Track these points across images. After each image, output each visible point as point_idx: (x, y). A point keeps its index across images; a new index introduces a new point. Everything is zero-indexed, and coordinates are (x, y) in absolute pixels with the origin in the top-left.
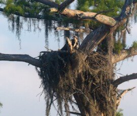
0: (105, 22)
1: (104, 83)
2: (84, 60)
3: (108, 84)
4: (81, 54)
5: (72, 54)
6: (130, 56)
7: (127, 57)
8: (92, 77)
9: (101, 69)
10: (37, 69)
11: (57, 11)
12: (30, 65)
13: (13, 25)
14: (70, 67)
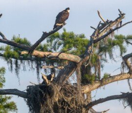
0: (72, 60)
1: (78, 108)
2: (59, 90)
3: (81, 108)
4: (56, 86)
5: (48, 86)
6: (102, 85)
7: (99, 86)
8: (67, 103)
9: (73, 97)
10: (25, 100)
11: (27, 53)
12: (20, 97)
13: (11, 67)
14: (48, 96)
